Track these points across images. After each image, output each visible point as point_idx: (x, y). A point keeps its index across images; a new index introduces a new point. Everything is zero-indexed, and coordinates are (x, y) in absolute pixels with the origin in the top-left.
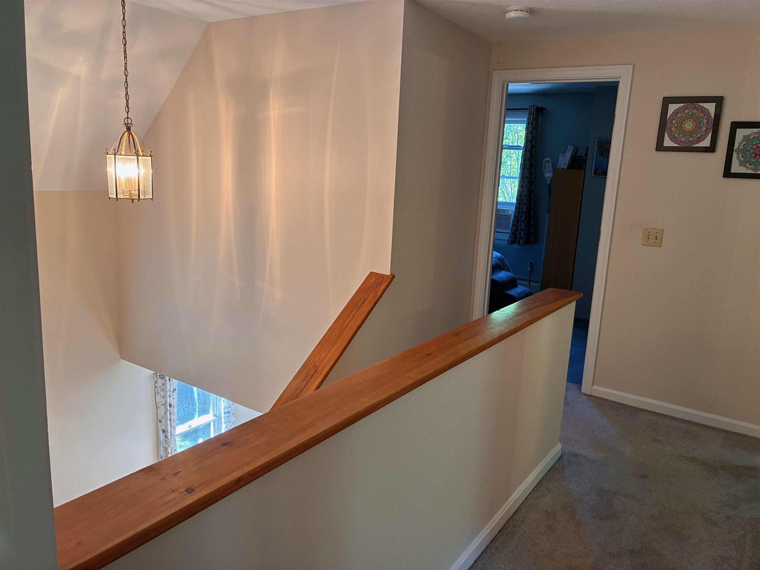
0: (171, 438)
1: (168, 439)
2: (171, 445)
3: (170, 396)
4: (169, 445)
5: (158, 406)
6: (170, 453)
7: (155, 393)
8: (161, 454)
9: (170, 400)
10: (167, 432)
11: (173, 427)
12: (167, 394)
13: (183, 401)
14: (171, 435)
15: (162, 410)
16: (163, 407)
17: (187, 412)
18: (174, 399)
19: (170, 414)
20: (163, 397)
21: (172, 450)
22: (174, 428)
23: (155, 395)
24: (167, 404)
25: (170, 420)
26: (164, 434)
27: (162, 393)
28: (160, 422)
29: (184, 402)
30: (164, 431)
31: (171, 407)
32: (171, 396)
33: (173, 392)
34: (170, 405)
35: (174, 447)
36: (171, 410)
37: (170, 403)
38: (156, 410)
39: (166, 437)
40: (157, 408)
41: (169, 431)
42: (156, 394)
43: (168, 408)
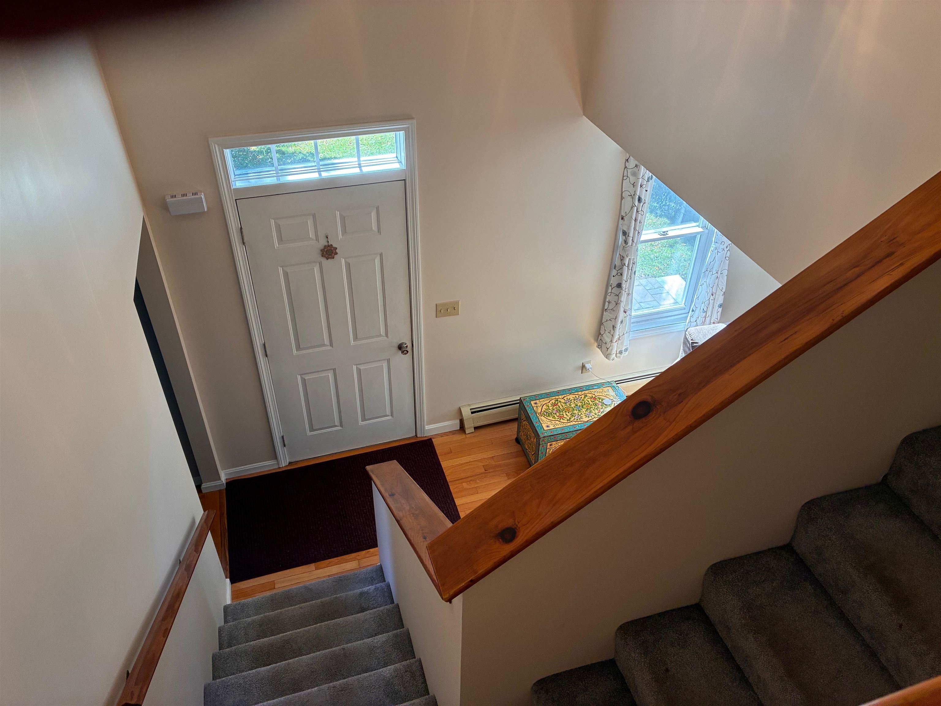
0: (632, 245)
1: (627, 246)
2: (629, 255)
3: (641, 186)
4: (627, 254)
5: (623, 196)
6: (627, 265)
7: (623, 176)
8: (616, 263)
9: (641, 191)
10: (628, 236)
11: (637, 231)
12: (638, 182)
13: (663, 195)
14: (633, 241)
15: (627, 201)
16: (630, 198)
17: (665, 212)
18: (646, 191)
19: (637, 211)
20: (633, 184)
21: (630, 262)
22: (639, 233)
23: (623, 179)
24: (636, 197)
25: (636, 220)
26: (624, 237)
27: (632, 179)
28: (622, 219)
29: (665, 197)
30: (624, 233)
31: (641, 203)
32: (644, 186)
33: (648, 181)
34: (640, 200)
35: (633, 259)
36: (639, 206)
37: (640, 196)
38: (620, 200)
39: (626, 242)
40: (622, 198)
41: (631, 235)
42: (625, 178)
43: (636, 203)
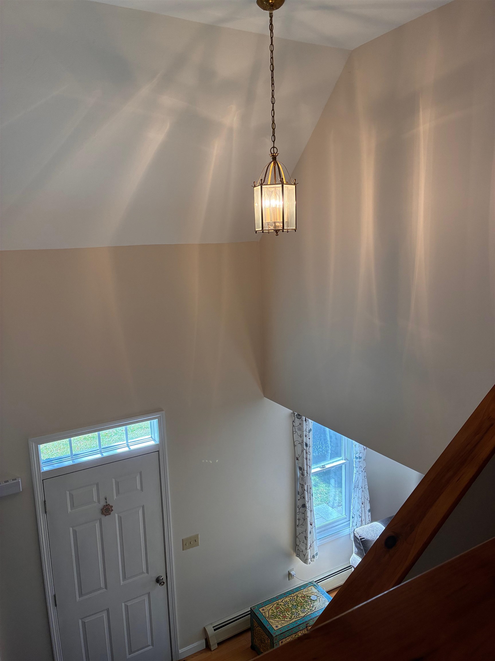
0: (307, 476)
1: (304, 477)
2: (307, 483)
3: (306, 436)
4: (305, 482)
5: (295, 444)
6: (306, 490)
7: (293, 432)
8: (299, 490)
9: (306, 439)
10: (304, 470)
11: (309, 466)
12: (303, 434)
13: (317, 442)
14: (307, 473)
15: (299, 448)
16: (299, 445)
17: (321, 452)
18: (309, 439)
19: (306, 453)
20: (300, 436)
21: (308, 488)
22: (310, 467)
23: (293, 434)
24: (304, 444)
25: (306, 459)
26: (301, 472)
27: (299, 433)
28: (297, 459)
30: (300, 469)
31: (307, 447)
32: (307, 436)
33: (309, 432)
34: (306, 445)
35: (310, 485)
36: (307, 449)
37: (306, 443)
38: (293, 447)
39: (303, 474)
40: (295, 446)
41: (306, 469)
42: (294, 433)
43: (305, 447)
